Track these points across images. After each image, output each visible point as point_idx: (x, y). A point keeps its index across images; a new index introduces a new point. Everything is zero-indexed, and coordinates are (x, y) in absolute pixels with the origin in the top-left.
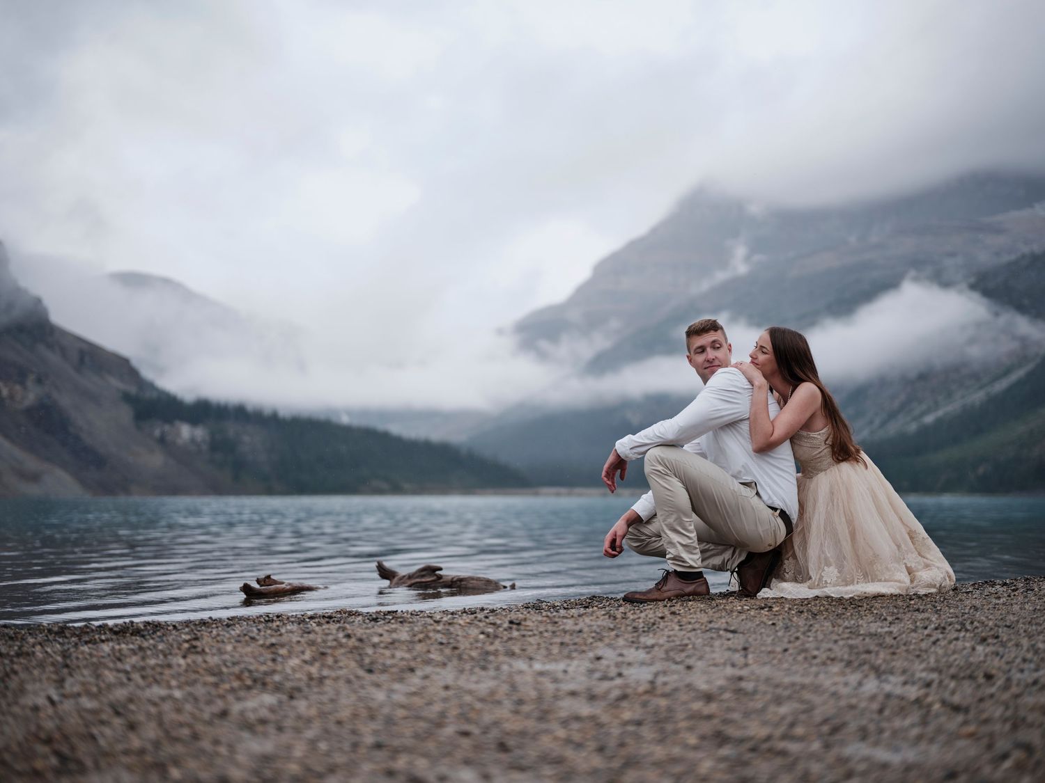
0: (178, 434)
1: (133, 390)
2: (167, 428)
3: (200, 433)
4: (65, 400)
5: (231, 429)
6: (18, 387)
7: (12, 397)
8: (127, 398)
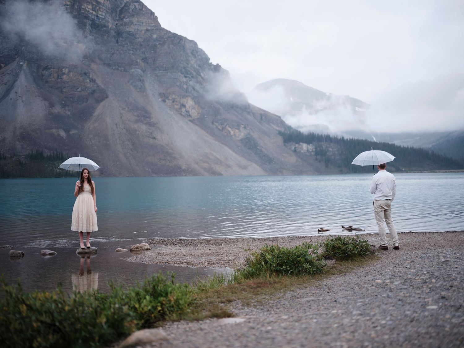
0: (302, 148)
1: (282, 130)
2: (297, 145)
3: (311, 147)
4: (255, 135)
5: (324, 145)
6: (237, 131)
7: (235, 135)
8: (280, 133)
